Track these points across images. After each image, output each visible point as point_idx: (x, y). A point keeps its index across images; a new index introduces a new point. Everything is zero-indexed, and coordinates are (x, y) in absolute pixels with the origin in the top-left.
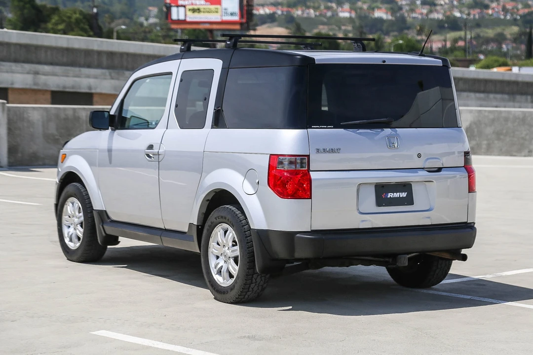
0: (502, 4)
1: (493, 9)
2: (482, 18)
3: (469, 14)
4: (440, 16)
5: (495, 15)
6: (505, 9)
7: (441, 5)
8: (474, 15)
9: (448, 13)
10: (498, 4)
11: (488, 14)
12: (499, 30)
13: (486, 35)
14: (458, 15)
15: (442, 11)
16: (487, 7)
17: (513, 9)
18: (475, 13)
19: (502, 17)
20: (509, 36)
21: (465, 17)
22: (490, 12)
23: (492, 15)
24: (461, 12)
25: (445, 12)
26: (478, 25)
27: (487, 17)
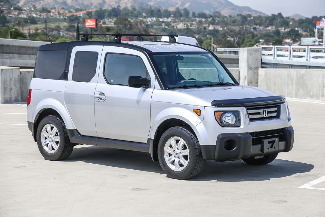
0: (57, 10)
1: (53, 13)
2: (48, 17)
3: (40, 16)
4: (25, 16)
5: (54, 16)
6: (59, 13)
7: (25, 10)
8: (43, 16)
9: (29, 15)
10: (56, 11)
11: (50, 15)
12: (57, 24)
13: (50, 27)
14: (35, 16)
15: (26, 14)
16: (50, 12)
17: (63, 13)
18: (44, 15)
19: (58, 17)
20: (62, 28)
21: (38, 17)
22: (52, 14)
23: (52, 16)
24: (36, 14)
25: (28, 14)
26: (45, 21)
27: (50, 17)
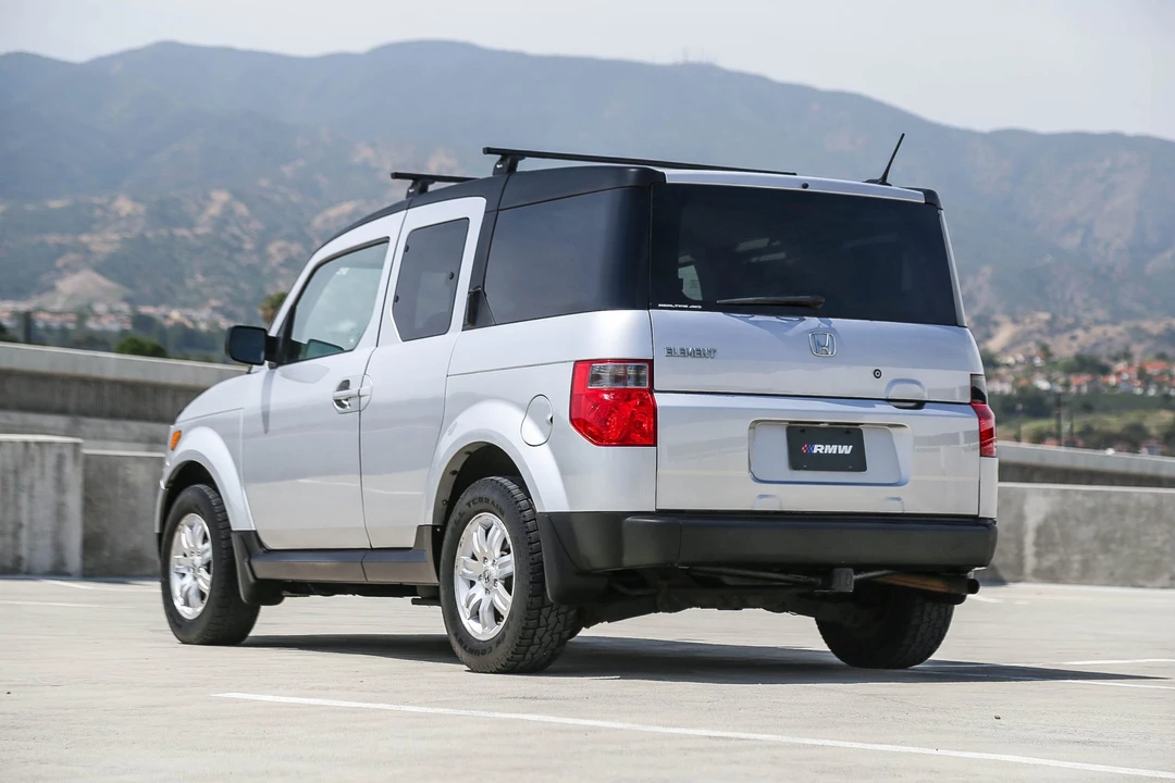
0: (1137, 363)
1: (1119, 374)
2: (1095, 392)
3: (1067, 385)
4: (1006, 388)
5: (1123, 388)
6: (1143, 375)
7: (1008, 365)
8: (1079, 387)
9: (1023, 382)
10: (1130, 365)
11: (1107, 385)
12: (1132, 417)
13: (1105, 428)
14: (1043, 385)
15: (1011, 378)
16: (1105, 370)
17: (1162, 374)
18: (1081, 383)
19: (1139, 391)
20: (1154, 432)
21: (1059, 389)
22: (1113, 380)
23: (1115, 387)
24: (1049, 379)
25: (1017, 380)
26: (1087, 407)
27: (1106, 390)
